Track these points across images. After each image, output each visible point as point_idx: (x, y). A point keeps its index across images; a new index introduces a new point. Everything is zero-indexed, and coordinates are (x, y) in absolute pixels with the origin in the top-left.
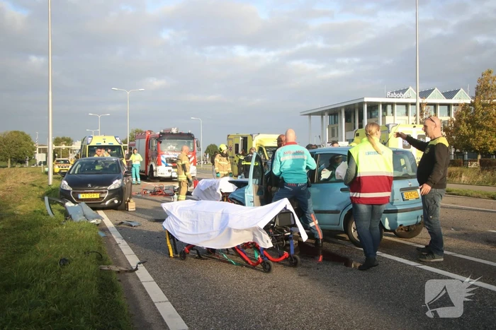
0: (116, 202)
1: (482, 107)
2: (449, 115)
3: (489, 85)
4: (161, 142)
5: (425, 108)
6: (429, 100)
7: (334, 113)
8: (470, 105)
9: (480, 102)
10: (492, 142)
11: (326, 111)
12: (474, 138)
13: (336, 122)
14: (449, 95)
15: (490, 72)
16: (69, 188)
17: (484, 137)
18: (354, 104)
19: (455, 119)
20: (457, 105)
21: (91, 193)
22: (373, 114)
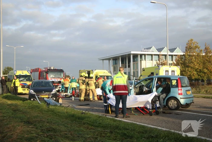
0: (54, 99)
1: (188, 57)
2: (172, 60)
3: (192, 46)
4: (48, 74)
5: (161, 57)
6: (162, 53)
7: (115, 59)
8: (183, 56)
9: (188, 54)
10: (194, 74)
11: (111, 58)
12: (185, 72)
13: (116, 64)
14: (172, 50)
15: (192, 40)
16: (34, 93)
17: (190, 72)
18: (126, 55)
19: (175, 63)
20: (177, 55)
21: (44, 95)
22: (135, 60)
